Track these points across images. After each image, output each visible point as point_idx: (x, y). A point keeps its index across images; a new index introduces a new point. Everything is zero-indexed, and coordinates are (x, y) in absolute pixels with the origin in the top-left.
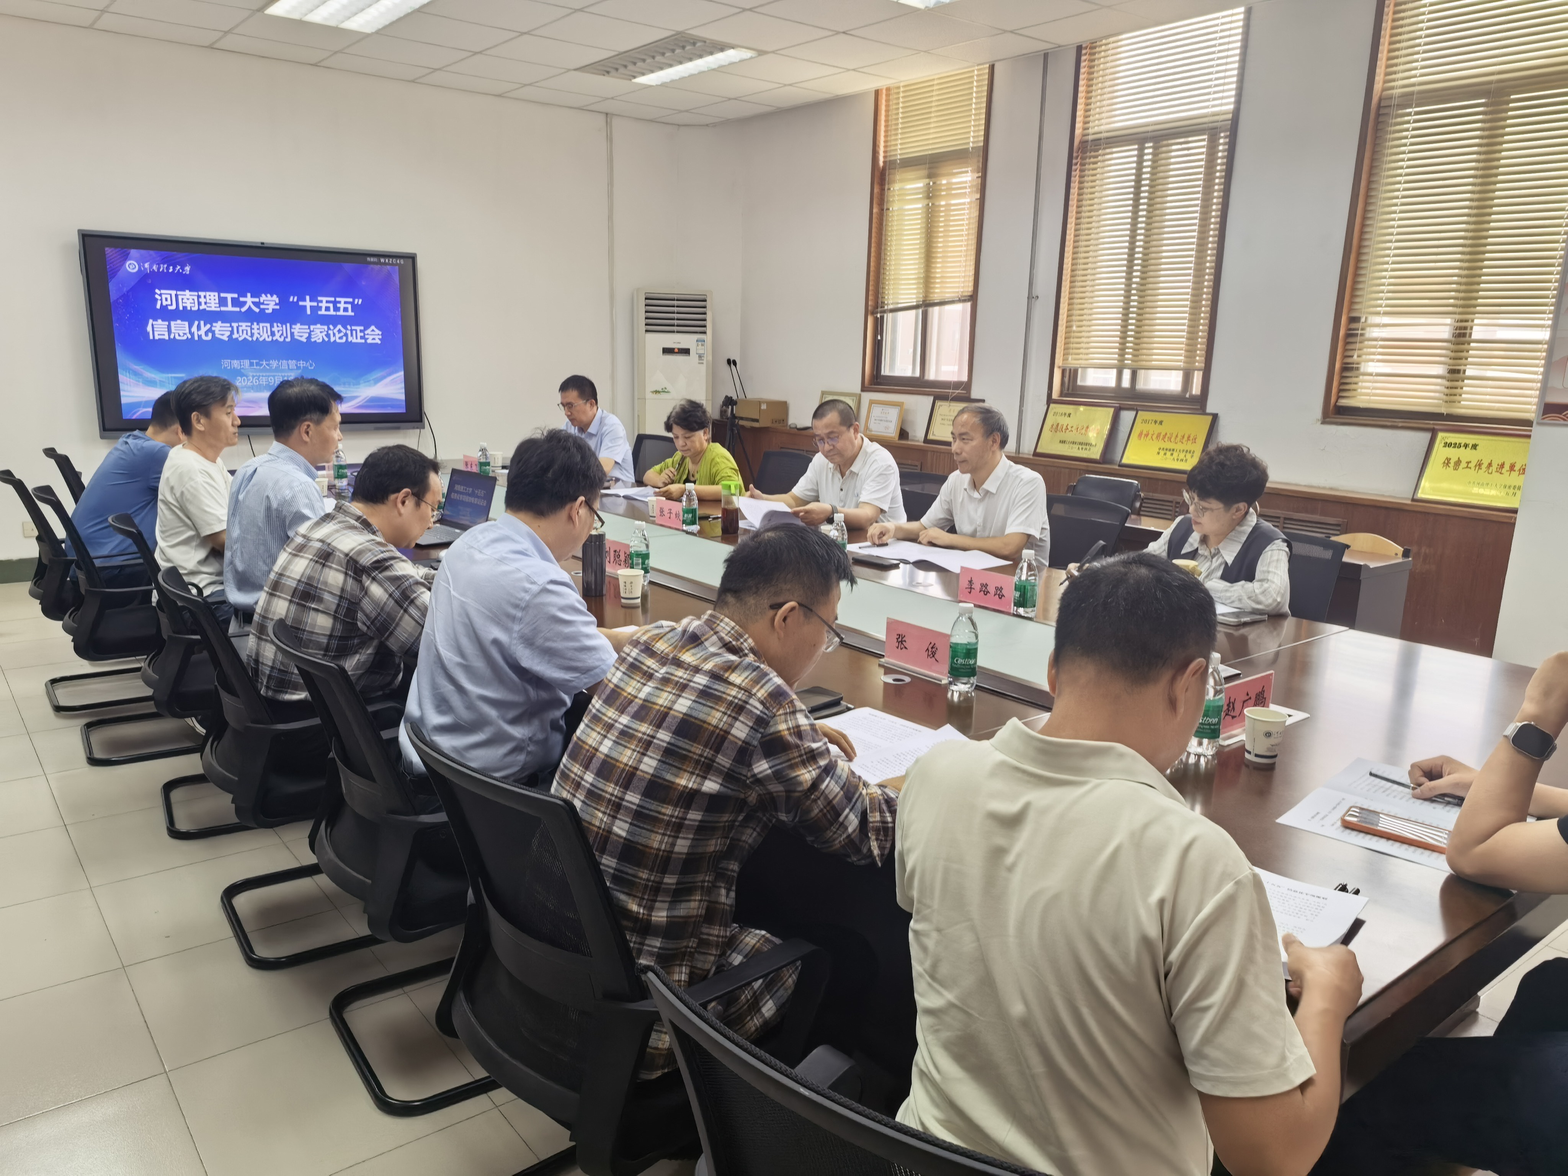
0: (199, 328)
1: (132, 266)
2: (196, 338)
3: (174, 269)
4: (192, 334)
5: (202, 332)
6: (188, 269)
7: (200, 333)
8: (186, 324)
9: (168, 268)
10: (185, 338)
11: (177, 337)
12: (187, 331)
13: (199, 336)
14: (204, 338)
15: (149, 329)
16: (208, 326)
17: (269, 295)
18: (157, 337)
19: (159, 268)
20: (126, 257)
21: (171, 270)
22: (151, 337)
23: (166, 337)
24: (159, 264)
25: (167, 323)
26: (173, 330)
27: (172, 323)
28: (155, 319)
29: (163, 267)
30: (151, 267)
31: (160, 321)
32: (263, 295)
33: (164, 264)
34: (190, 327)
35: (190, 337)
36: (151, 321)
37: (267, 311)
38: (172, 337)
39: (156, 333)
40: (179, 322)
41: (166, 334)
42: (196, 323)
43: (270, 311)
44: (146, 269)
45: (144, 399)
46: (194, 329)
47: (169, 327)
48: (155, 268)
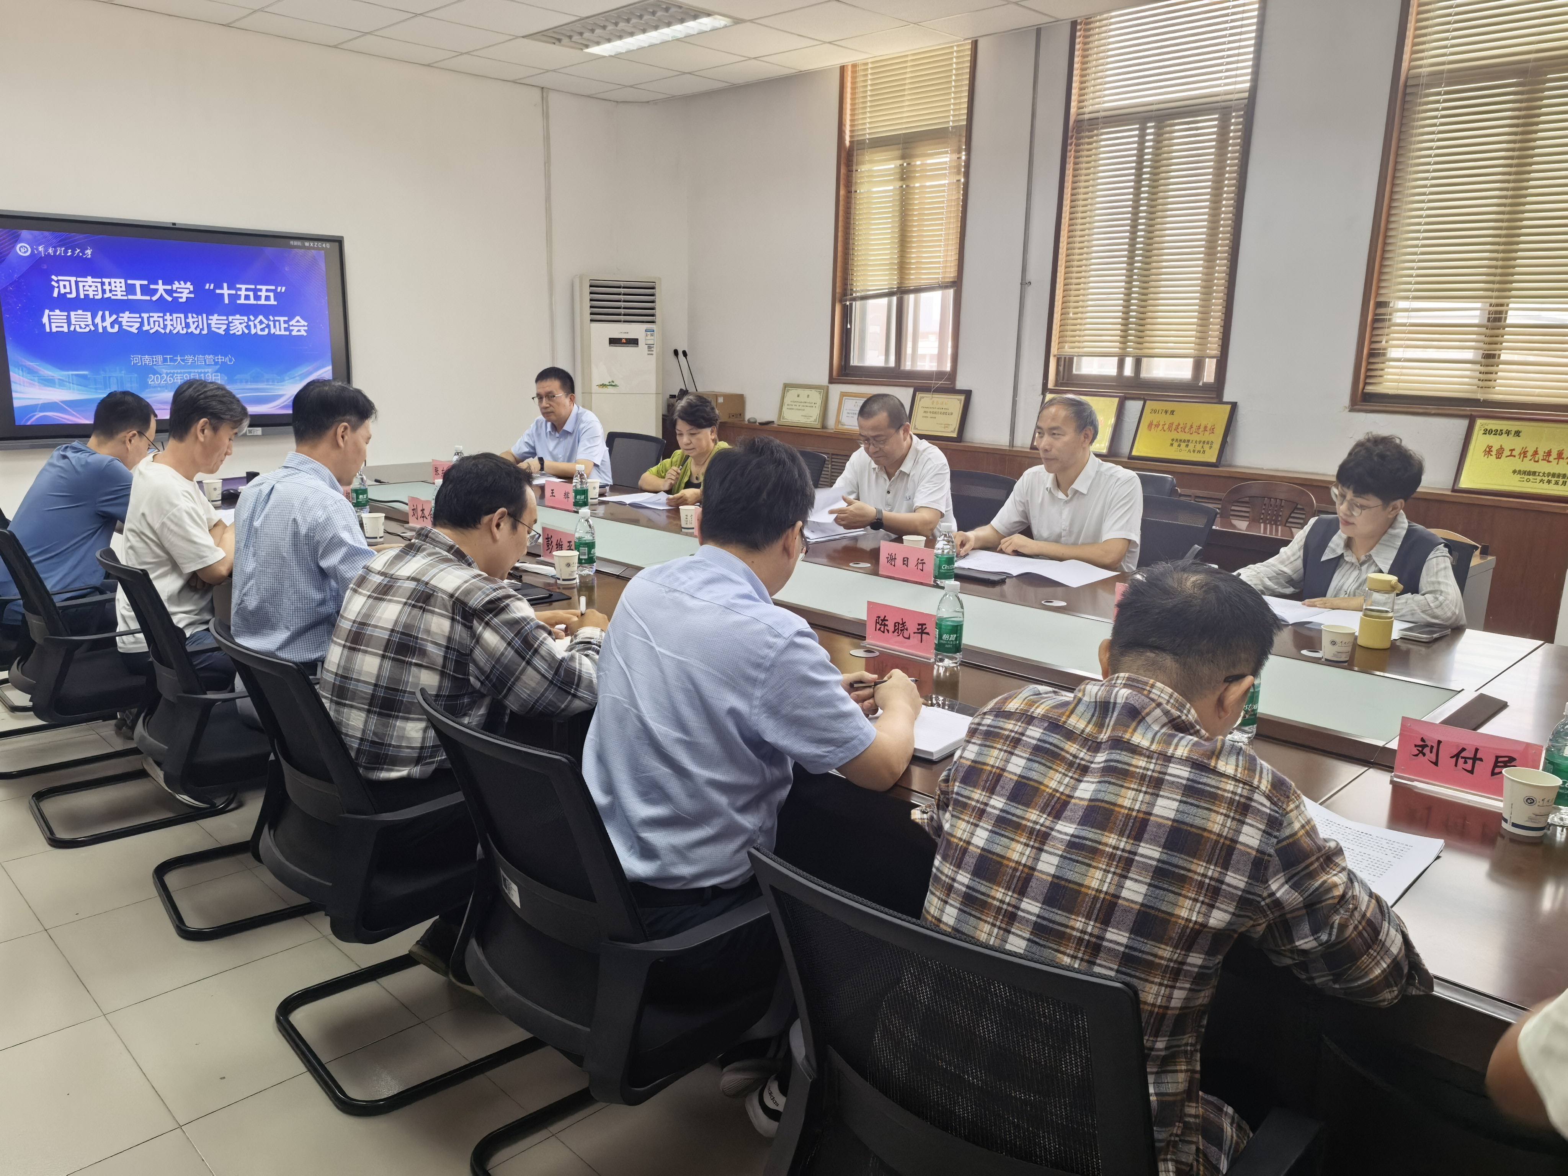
0: (103, 319)
1: (23, 249)
2: (101, 330)
3: (73, 252)
4: (96, 326)
5: (107, 324)
6: (89, 252)
7: (104, 324)
8: (89, 314)
9: (66, 252)
10: (87, 330)
11: (78, 329)
12: (90, 322)
13: (104, 328)
14: (110, 330)
15: (45, 320)
16: (114, 317)
17: (182, 282)
18: (54, 330)
19: (55, 252)
20: (16, 239)
21: (69, 254)
22: (48, 330)
23: (65, 330)
24: (55, 247)
25: (66, 314)
26: (73, 322)
27: (72, 313)
28: (52, 310)
29: (60, 251)
30: (46, 250)
31: (57, 312)
32: (176, 282)
33: (61, 246)
34: (94, 317)
35: (93, 329)
36: (47, 312)
37: (180, 300)
38: (72, 328)
39: (53, 325)
40: (80, 312)
41: (65, 325)
42: (100, 313)
43: (184, 300)
44: (40, 252)
45: (41, 402)
46: (98, 320)
47: (68, 318)
48: (51, 251)
